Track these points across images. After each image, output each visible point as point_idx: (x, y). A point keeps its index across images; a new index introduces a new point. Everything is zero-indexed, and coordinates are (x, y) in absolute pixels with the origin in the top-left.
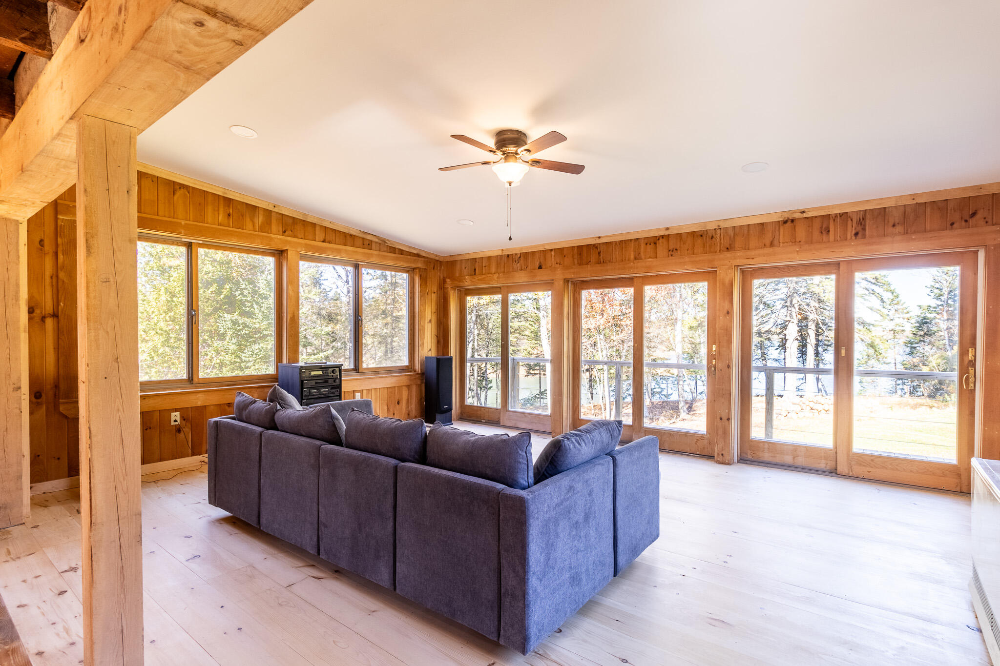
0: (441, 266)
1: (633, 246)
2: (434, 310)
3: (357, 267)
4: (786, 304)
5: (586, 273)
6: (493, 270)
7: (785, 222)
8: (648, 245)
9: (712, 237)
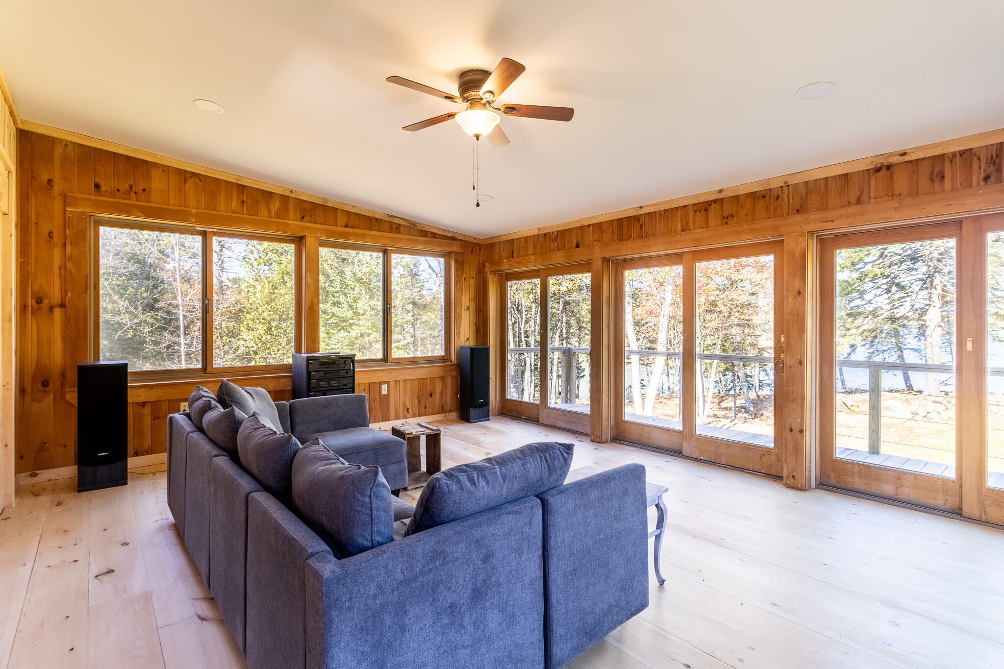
0: (480, 250)
1: (679, 215)
2: (472, 297)
3: (385, 252)
4: (925, 286)
5: (627, 250)
6: (531, 252)
7: (878, 170)
8: (698, 212)
9: (778, 197)
